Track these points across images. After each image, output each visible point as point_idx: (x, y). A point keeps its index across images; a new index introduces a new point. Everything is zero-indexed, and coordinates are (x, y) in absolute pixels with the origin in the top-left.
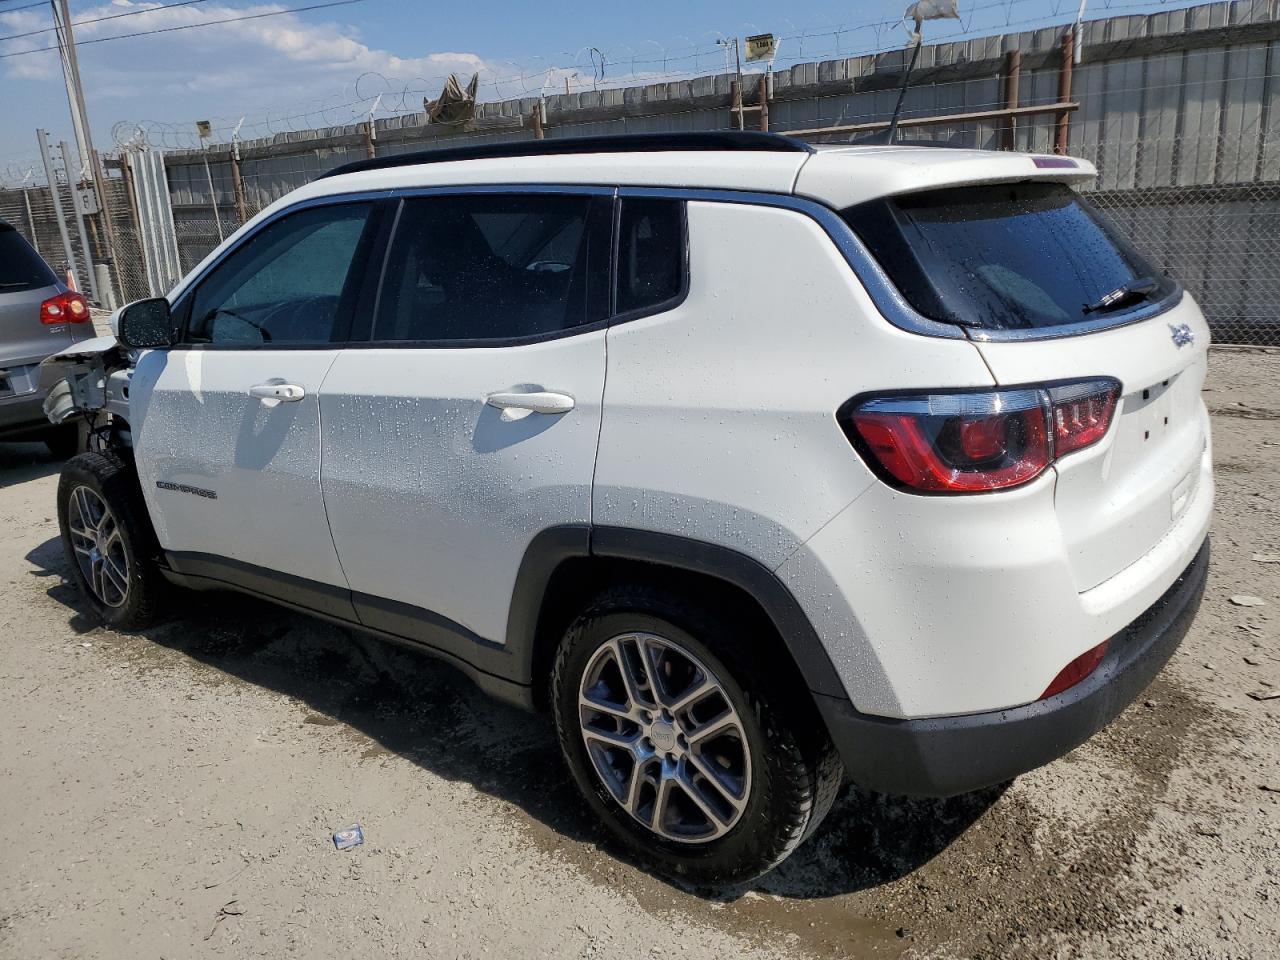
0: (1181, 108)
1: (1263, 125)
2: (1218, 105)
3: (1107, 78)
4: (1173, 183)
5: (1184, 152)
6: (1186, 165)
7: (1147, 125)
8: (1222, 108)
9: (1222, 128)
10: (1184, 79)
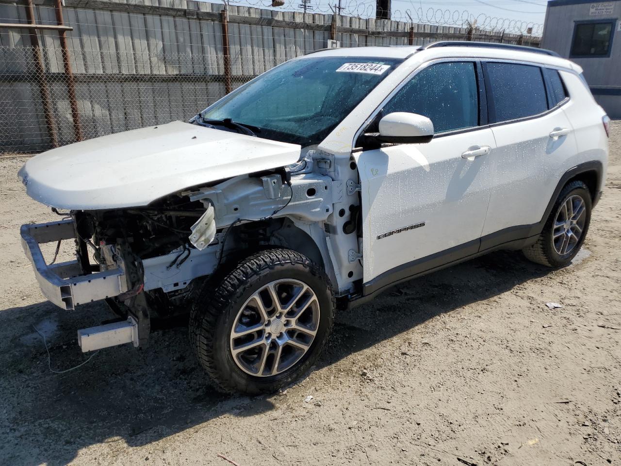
0: (115, 37)
1: (149, 49)
2: (130, 39)
3: (78, 16)
4: (120, 72)
5: (122, 59)
6: (124, 64)
7: (103, 44)
8: (132, 40)
9: (134, 49)
10: (113, 24)
